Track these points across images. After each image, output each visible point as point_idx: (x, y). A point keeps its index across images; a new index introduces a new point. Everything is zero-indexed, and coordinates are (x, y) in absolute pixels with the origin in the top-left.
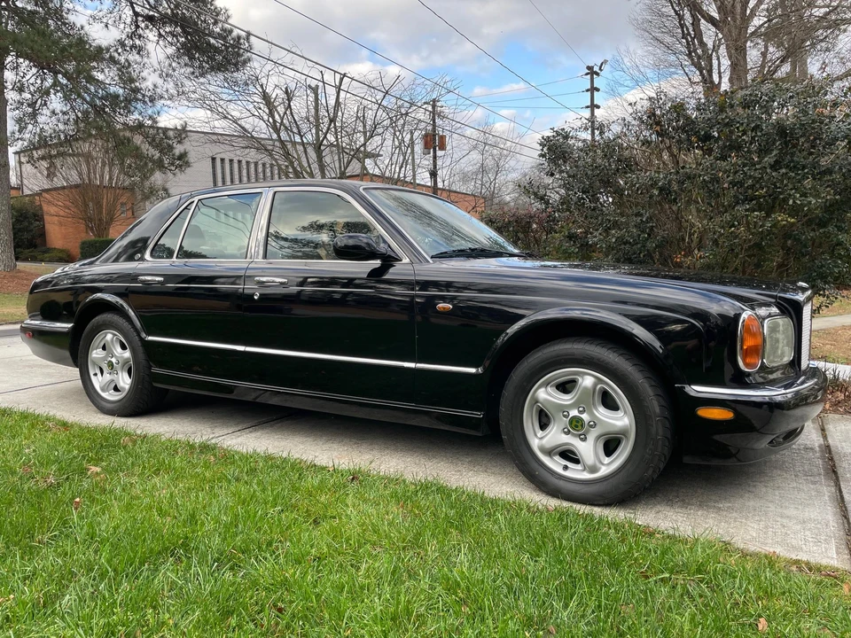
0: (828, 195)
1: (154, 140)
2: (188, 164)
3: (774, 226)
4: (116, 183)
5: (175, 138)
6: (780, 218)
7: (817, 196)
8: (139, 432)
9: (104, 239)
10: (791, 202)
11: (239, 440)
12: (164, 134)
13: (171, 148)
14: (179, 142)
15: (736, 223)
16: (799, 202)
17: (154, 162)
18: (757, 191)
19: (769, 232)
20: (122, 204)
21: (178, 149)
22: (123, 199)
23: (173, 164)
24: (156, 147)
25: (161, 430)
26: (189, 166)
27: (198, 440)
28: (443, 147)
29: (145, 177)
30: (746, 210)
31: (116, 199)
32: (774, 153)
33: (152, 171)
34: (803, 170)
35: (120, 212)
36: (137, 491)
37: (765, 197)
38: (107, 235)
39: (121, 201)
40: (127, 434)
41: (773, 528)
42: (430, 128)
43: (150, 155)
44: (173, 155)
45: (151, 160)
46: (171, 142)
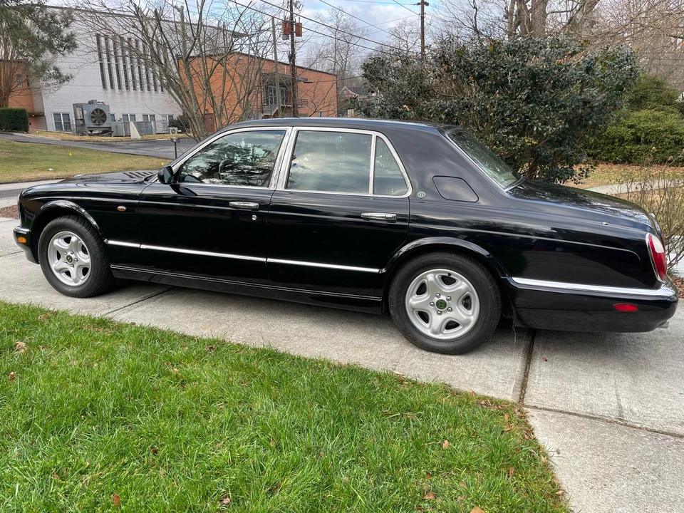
0: (560, 125)
1: (43, 24)
2: (75, 46)
3: (522, 146)
4: (12, 57)
5: (62, 22)
6: (527, 141)
7: (553, 126)
8: (51, 309)
9: (4, 108)
10: (535, 129)
11: (130, 313)
12: (52, 17)
13: (59, 31)
14: (67, 26)
15: (498, 142)
16: (540, 129)
17: (45, 43)
18: (513, 119)
19: (520, 150)
20: (19, 76)
21: (66, 32)
22: (19, 72)
23: (61, 45)
24: (45, 30)
25: (69, 306)
26: (76, 47)
27: (97, 315)
28: (299, 34)
29: (37, 56)
30: (506, 133)
31: (12, 72)
32: (526, 91)
33: (43, 50)
34: (545, 105)
35: (16, 83)
36: (54, 361)
37: (518, 124)
38: (7, 105)
39: (17, 73)
40: (42, 311)
41: (480, 373)
42: (288, 14)
43: (40, 37)
44: (62, 37)
45: (42, 40)
46: (58, 26)
